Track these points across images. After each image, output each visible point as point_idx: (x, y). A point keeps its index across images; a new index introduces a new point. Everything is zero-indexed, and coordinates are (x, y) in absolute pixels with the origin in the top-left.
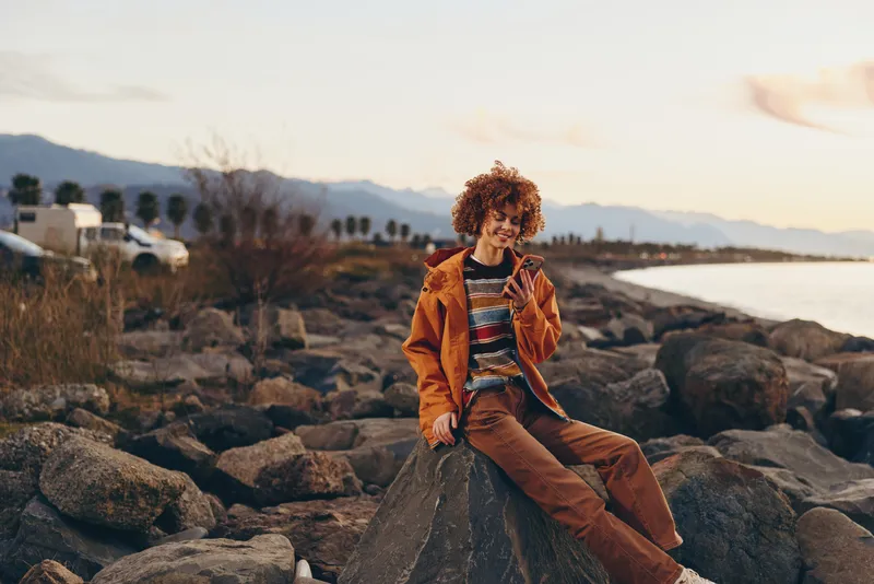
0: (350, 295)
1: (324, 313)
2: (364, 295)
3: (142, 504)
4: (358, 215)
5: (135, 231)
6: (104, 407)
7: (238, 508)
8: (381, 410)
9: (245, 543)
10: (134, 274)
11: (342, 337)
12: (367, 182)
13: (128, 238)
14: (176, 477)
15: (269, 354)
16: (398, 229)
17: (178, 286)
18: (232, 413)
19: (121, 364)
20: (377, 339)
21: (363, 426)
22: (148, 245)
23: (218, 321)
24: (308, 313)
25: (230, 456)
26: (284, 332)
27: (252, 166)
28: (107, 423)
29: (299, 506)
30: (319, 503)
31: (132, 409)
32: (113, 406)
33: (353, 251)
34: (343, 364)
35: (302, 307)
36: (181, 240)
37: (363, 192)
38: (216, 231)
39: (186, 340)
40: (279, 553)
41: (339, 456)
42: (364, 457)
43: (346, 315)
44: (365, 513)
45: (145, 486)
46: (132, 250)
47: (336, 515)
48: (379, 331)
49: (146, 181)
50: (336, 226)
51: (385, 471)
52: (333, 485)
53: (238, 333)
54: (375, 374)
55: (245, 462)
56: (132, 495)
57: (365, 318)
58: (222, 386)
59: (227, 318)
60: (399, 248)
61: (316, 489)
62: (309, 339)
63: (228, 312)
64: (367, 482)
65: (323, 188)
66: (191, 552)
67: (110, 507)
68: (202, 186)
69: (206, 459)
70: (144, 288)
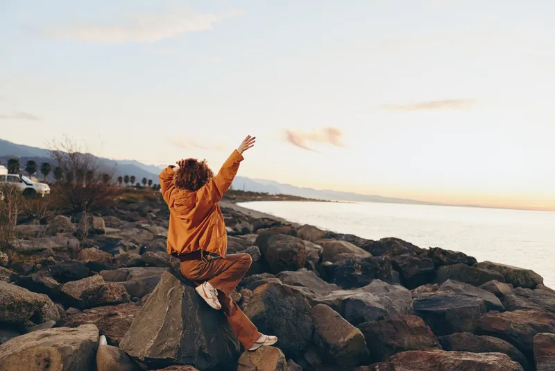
0: (126, 210)
1: (114, 218)
2: (132, 210)
3: (24, 311)
4: (130, 175)
5: (25, 178)
6: (5, 262)
7: (71, 310)
8: (140, 263)
9: (75, 329)
10: (23, 198)
11: (122, 229)
12: (135, 161)
13: (21, 181)
14: (41, 297)
15: (89, 237)
16: (147, 182)
17: (45, 204)
18: (69, 265)
19: (15, 241)
20: (138, 230)
21: (132, 271)
22: (31, 185)
23: (64, 221)
24: (107, 218)
25: (68, 286)
26: (95, 227)
27: (83, 152)
28: (7, 270)
29: (101, 309)
30: (111, 307)
31: (21, 263)
32: (10, 261)
33: (127, 191)
34: (122, 241)
35: (103, 215)
36: (46, 183)
37: (133, 165)
38: (64, 179)
39: (48, 229)
40: (92, 333)
41: (120, 284)
42: (131, 285)
43: (123, 219)
44: (132, 311)
45: (25, 302)
46: (23, 186)
47: (119, 314)
48: (139, 227)
49: (31, 155)
50: (120, 179)
51: (141, 290)
52: (117, 298)
53: (74, 227)
54: (137, 246)
55: (76, 288)
56: (19, 307)
57: (132, 221)
58: (65, 251)
59: (68, 219)
60: (147, 190)
61: (109, 300)
62: (107, 230)
63: (69, 217)
64: (133, 296)
65: (115, 163)
66: (47, 335)
67: (7, 313)
68: (59, 160)
69: (57, 287)
70: (28, 204)
